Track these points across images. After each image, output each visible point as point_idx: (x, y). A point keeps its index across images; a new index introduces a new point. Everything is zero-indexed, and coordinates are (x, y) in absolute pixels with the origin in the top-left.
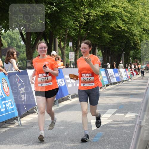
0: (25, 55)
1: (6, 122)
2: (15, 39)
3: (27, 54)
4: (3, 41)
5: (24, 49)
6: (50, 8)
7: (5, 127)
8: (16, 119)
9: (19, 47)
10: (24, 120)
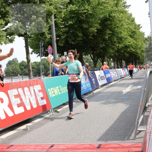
0: (93, 65)
1: (87, 93)
2: (89, 59)
4: (84, 60)
6: (102, 45)
7: (88, 95)
8: (92, 91)
9: (90, 62)
10: (95, 92)
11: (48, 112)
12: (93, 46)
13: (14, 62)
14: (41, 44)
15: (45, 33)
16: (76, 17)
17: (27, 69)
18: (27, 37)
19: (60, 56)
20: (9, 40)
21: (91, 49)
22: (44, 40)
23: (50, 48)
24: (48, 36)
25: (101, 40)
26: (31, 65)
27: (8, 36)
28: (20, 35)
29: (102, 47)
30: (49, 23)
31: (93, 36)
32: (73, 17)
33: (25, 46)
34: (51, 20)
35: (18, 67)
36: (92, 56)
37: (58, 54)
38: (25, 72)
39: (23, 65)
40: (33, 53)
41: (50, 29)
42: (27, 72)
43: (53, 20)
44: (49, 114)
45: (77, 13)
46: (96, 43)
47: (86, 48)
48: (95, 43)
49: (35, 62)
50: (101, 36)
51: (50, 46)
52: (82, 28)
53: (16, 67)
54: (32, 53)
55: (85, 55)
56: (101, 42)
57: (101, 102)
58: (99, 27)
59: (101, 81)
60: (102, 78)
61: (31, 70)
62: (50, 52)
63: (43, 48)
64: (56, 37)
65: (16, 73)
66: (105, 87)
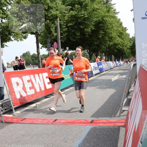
5: (89, 56)
9: (87, 56)
11: (53, 94)
12: (89, 43)
13: (27, 54)
14: (49, 41)
15: (52, 31)
16: (76, 20)
17: (37, 60)
18: (37, 35)
19: (64, 51)
20: (23, 37)
21: (87, 46)
22: (51, 38)
23: (55, 44)
24: (55, 34)
25: (96, 38)
26: (40, 57)
27: (23, 34)
28: (32, 33)
29: (96, 44)
30: (55, 24)
31: (89, 35)
32: (74, 20)
33: (36, 42)
34: (57, 22)
35: (30, 59)
36: (88, 51)
37: (62, 49)
38: (35, 62)
39: (34, 57)
40: (43, 48)
41: (56, 29)
42: (37, 62)
43: (59, 21)
44: (53, 95)
45: (77, 17)
48: (91, 41)
49: (44, 55)
50: (96, 35)
51: (55, 42)
52: (80, 28)
53: (28, 58)
54: (41, 48)
56: (96, 40)
58: (94, 29)
59: (95, 71)
60: (95, 68)
61: (40, 61)
62: (56, 47)
63: (50, 44)
64: (61, 35)
65: (28, 63)
66: (98, 75)
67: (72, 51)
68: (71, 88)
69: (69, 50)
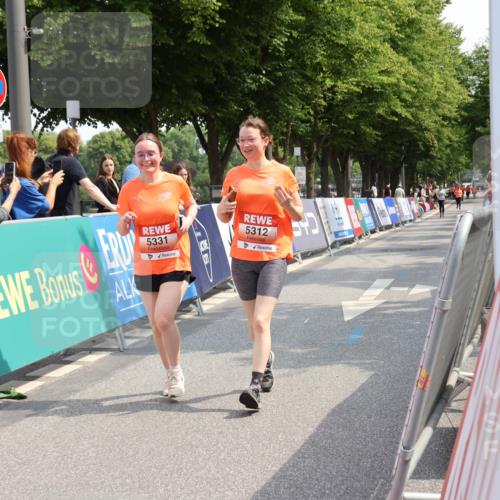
0: (207, 175)
2: (186, 144)
3: (212, 173)
5: (204, 164)
6: (255, 81)
8: (192, 301)
9: (194, 159)
10: (209, 305)
12: (210, 80)
19: (47, 122)
21: (198, 95)
25: (253, 53)
29: (253, 86)
31: (211, 32)
36: (204, 130)
37: (36, 111)
46: (229, 66)
47: (178, 88)
48: (222, 68)
50: (251, 34)
55: (171, 123)
56: (252, 62)
57: (235, 355)
67: (100, 124)
68: (91, 359)
69: (82, 121)
